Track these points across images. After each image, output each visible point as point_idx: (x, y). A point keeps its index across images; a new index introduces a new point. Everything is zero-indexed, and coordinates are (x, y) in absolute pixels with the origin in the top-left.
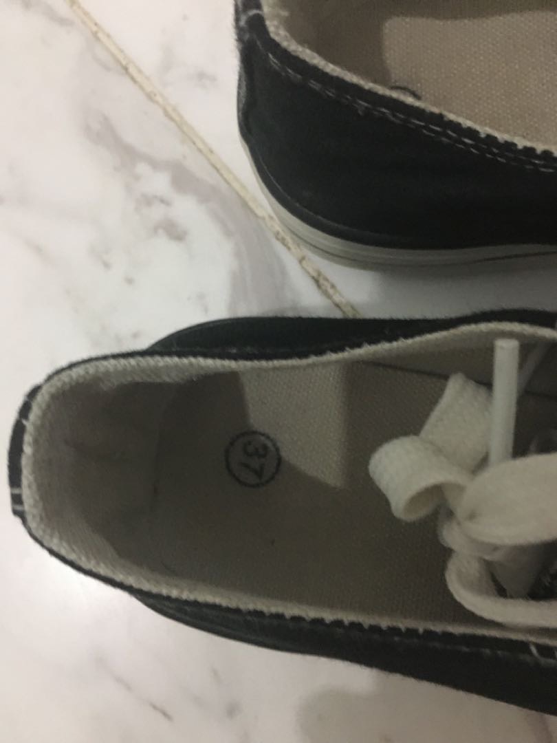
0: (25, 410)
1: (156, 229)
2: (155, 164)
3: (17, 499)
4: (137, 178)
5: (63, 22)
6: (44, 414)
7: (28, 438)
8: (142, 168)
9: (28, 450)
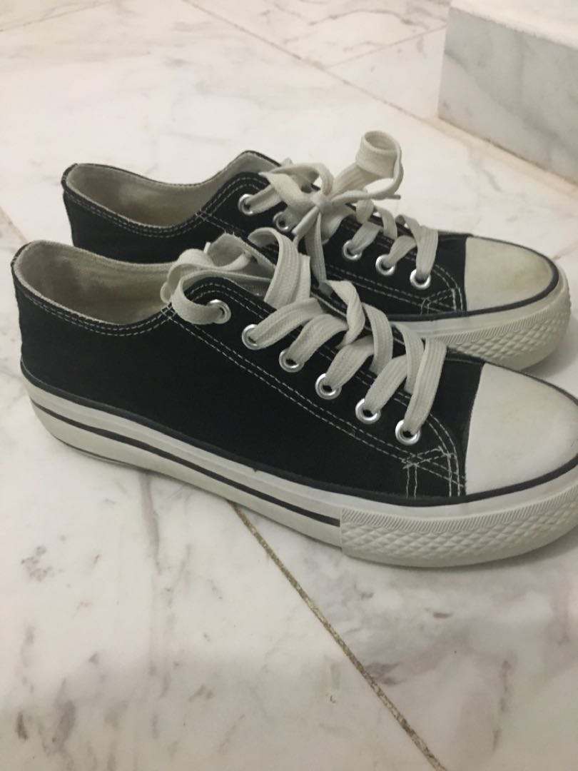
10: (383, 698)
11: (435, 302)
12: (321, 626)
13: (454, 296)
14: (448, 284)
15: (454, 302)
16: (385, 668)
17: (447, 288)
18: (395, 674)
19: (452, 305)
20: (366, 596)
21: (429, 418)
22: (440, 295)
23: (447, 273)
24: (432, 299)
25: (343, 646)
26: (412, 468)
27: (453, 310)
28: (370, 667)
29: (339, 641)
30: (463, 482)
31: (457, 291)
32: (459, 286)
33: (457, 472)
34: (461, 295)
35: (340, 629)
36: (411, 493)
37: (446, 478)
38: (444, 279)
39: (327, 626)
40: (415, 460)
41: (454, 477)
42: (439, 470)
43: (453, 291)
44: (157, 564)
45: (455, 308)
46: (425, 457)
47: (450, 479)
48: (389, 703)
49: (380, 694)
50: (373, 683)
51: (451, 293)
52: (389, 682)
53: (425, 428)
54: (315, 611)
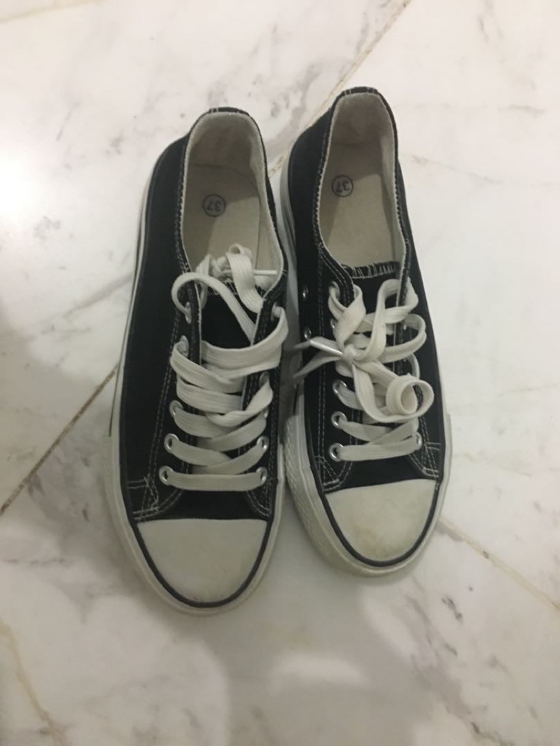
0: (242, 112)
1: (274, 103)
2: (303, 99)
3: (215, 110)
4: (296, 92)
5: (358, 49)
6: (241, 118)
7: (234, 113)
8: (300, 94)
9: (230, 114)
10: (19, 488)
11: (324, 467)
12: (56, 438)
13: (334, 482)
14: (340, 475)
15: (330, 483)
16: (39, 486)
17: (338, 474)
18: (36, 493)
19: (326, 482)
20: (86, 462)
21: (179, 490)
22: (330, 471)
23: (347, 473)
24: (326, 464)
25: (46, 456)
26: (145, 483)
27: (323, 482)
28: (37, 476)
29: (49, 452)
30: (143, 521)
31: (337, 484)
32: (342, 485)
33: (147, 516)
34: (335, 487)
35: (58, 451)
36: (130, 485)
37: (142, 508)
38: (343, 471)
39: (57, 442)
40: (150, 484)
41: (144, 514)
42: (146, 503)
43: (338, 480)
44: (70, 312)
45: (325, 484)
46: (154, 490)
47: (143, 511)
48: (16, 494)
49: (21, 487)
50: (27, 480)
51: (335, 479)
52: (30, 490)
53: (172, 488)
54: (66, 431)
